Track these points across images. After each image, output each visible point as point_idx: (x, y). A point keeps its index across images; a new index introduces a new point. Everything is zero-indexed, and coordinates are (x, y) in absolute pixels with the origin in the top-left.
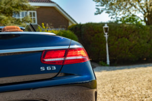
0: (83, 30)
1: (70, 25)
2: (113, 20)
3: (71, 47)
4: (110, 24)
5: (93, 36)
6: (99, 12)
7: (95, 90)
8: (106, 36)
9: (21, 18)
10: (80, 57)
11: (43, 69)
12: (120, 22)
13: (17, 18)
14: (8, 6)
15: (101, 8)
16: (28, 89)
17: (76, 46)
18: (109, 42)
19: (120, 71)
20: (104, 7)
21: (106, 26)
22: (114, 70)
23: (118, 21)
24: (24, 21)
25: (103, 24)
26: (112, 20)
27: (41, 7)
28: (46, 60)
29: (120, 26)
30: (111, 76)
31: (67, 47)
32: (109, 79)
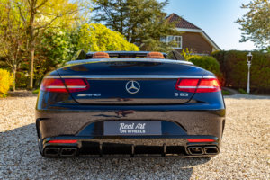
0: (225, 57)
1: (214, 51)
2: (259, 49)
3: (205, 77)
4: (254, 53)
5: (236, 63)
6: (244, 40)
7: (223, 118)
8: (249, 64)
9: (167, 42)
10: (212, 87)
11: (176, 94)
12: (265, 52)
13: (164, 41)
14: (157, 31)
15: (246, 36)
16: (162, 110)
17: (209, 77)
18: (251, 70)
19: (259, 101)
20: (250, 36)
21: (250, 55)
22: (254, 98)
23: (263, 50)
24: (170, 45)
25: (247, 52)
26: (257, 49)
27: (187, 33)
28: (181, 87)
29: (265, 56)
30: (249, 105)
31: (200, 77)
32: (246, 107)
